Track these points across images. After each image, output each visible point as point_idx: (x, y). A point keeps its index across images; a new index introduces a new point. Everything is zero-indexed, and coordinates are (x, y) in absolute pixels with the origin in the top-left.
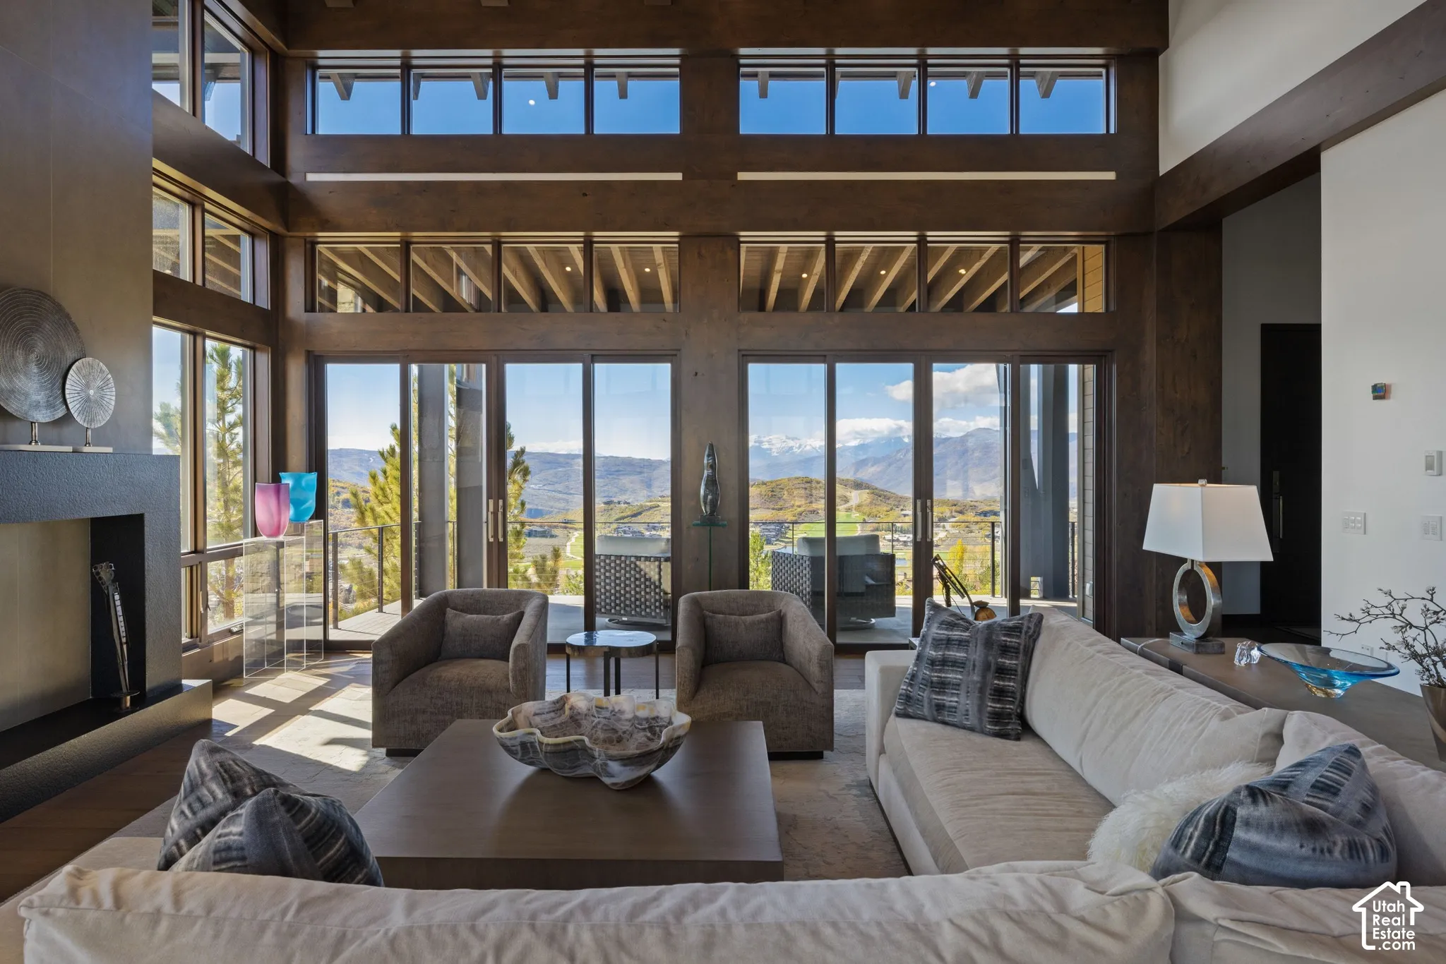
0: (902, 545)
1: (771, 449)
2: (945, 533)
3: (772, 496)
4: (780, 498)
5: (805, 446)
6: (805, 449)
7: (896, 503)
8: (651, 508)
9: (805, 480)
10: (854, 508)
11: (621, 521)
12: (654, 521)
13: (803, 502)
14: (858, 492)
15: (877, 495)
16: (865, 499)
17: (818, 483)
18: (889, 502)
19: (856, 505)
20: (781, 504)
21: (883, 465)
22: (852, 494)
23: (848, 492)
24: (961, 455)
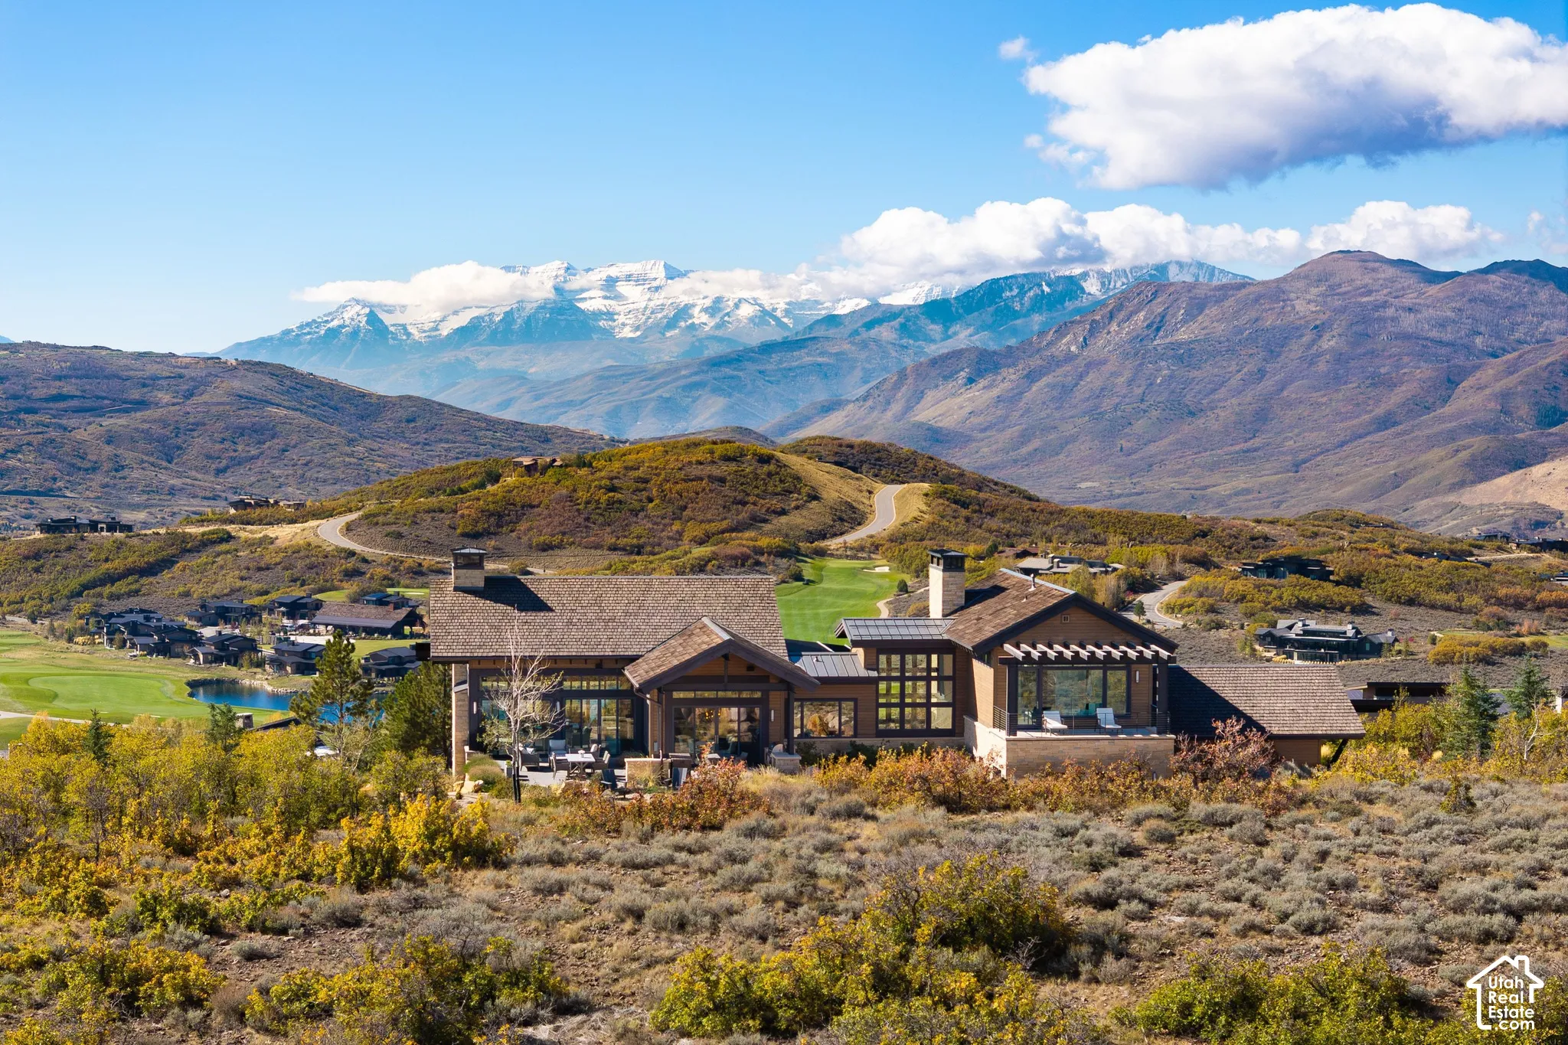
1: (610, 315)
3: (611, 503)
5: (737, 306)
8: (204, 544)
9: (719, 450)
10: (876, 547)
11: (107, 590)
12: (215, 590)
13: (713, 527)
14: (897, 489)
15: (956, 502)
16: (916, 514)
17: (765, 459)
18: (993, 523)
19: (885, 534)
20: (640, 528)
21: (1008, 379)
22: (876, 498)
23: (861, 491)
24: (1274, 344)
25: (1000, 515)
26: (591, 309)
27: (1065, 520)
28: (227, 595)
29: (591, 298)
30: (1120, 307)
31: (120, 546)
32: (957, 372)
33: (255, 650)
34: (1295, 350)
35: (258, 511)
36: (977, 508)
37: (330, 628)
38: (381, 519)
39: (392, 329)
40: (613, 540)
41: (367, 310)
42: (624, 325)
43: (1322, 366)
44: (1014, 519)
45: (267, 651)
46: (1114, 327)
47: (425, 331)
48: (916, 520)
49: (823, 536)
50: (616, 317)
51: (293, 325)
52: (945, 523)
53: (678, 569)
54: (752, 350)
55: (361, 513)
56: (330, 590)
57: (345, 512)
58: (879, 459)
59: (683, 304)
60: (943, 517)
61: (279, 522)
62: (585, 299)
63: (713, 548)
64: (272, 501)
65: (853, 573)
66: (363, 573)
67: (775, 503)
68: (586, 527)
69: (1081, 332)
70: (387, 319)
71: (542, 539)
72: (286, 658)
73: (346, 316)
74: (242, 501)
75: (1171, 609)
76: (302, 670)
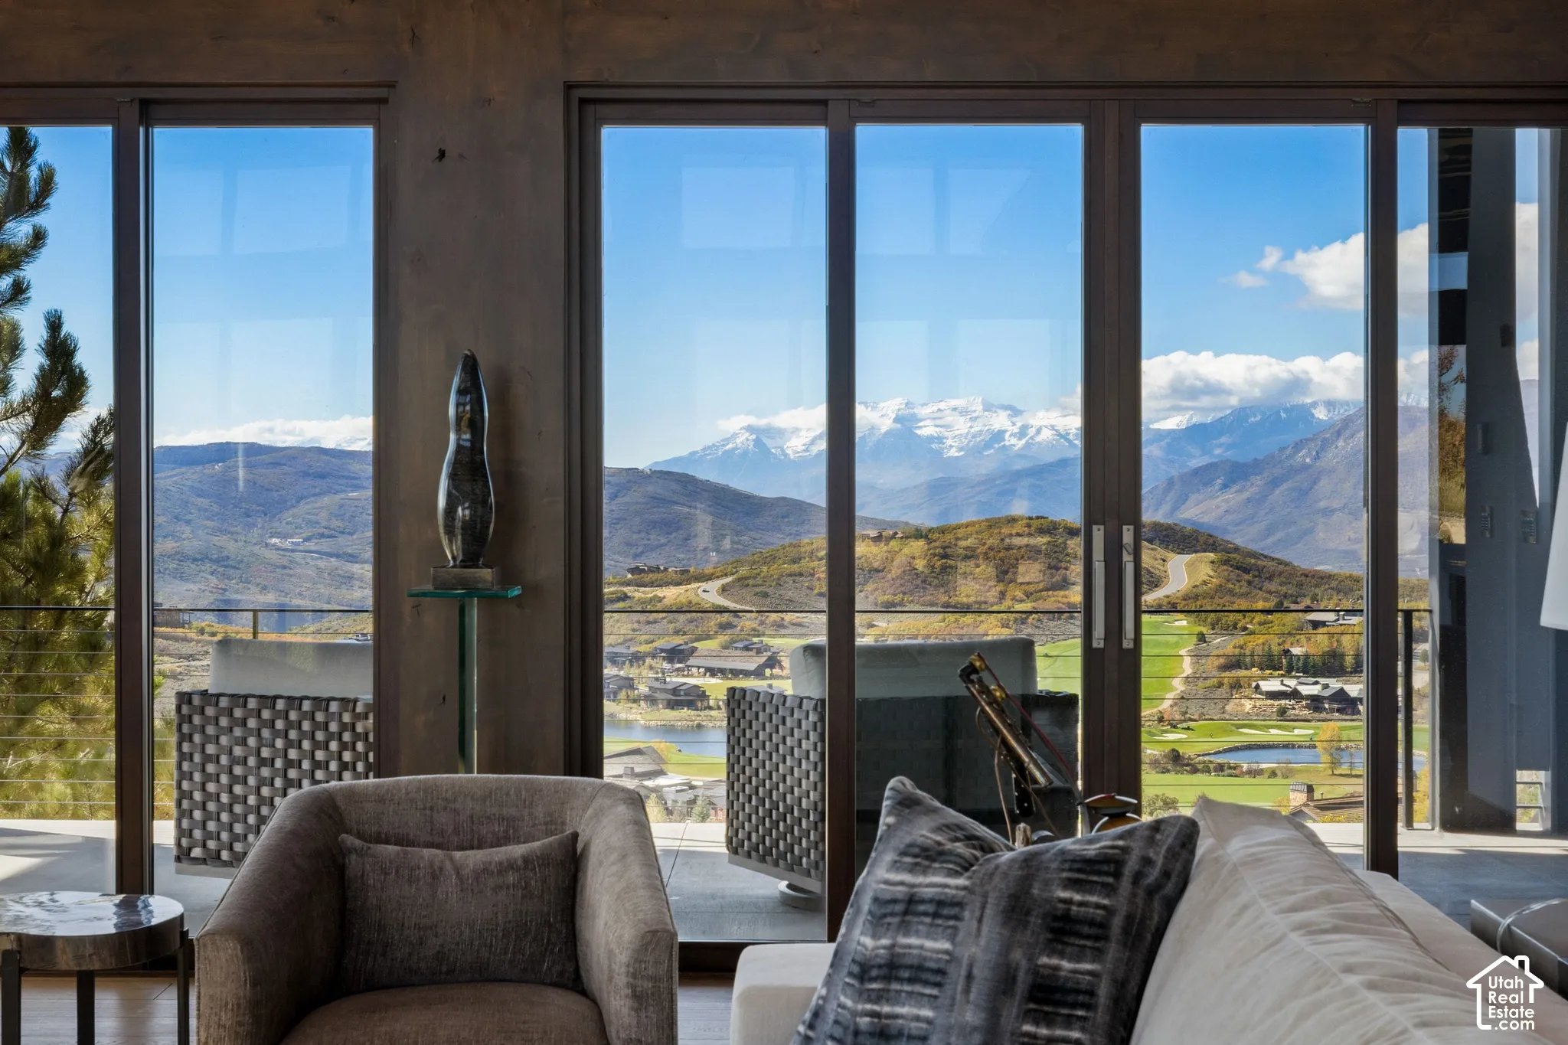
0: (1307, 707)
1: (940, 439)
3: (943, 570)
5: (1039, 431)
6: (1038, 439)
7: (1291, 590)
9: (1035, 526)
10: (1175, 605)
13: (1031, 588)
14: (1187, 558)
15: (1238, 568)
16: (1205, 578)
18: (1273, 586)
19: (1179, 595)
20: (969, 589)
21: (1258, 481)
22: (1169, 565)
23: (1156, 559)
25: (1277, 580)
26: (926, 434)
27: (1334, 584)
28: (621, 644)
29: (925, 426)
32: (1215, 479)
33: (632, 687)
35: (651, 575)
36: (1257, 573)
37: (702, 670)
38: (751, 582)
39: (773, 451)
40: (946, 599)
41: (754, 437)
42: (951, 446)
44: (1290, 583)
45: (642, 689)
46: (1341, 443)
47: (798, 452)
48: (1205, 583)
50: (945, 441)
51: (698, 448)
52: (1230, 586)
53: (1003, 621)
54: (1051, 465)
55: (735, 577)
56: (706, 639)
57: (722, 576)
58: (1167, 536)
59: (996, 430)
60: (1228, 581)
61: (667, 584)
62: (920, 427)
63: (1033, 604)
64: (662, 568)
65: (1155, 626)
66: (735, 626)
68: (923, 588)
69: (1313, 448)
70: (770, 442)
71: (886, 598)
72: (658, 695)
73: (739, 441)
74: (638, 567)
76: (672, 705)
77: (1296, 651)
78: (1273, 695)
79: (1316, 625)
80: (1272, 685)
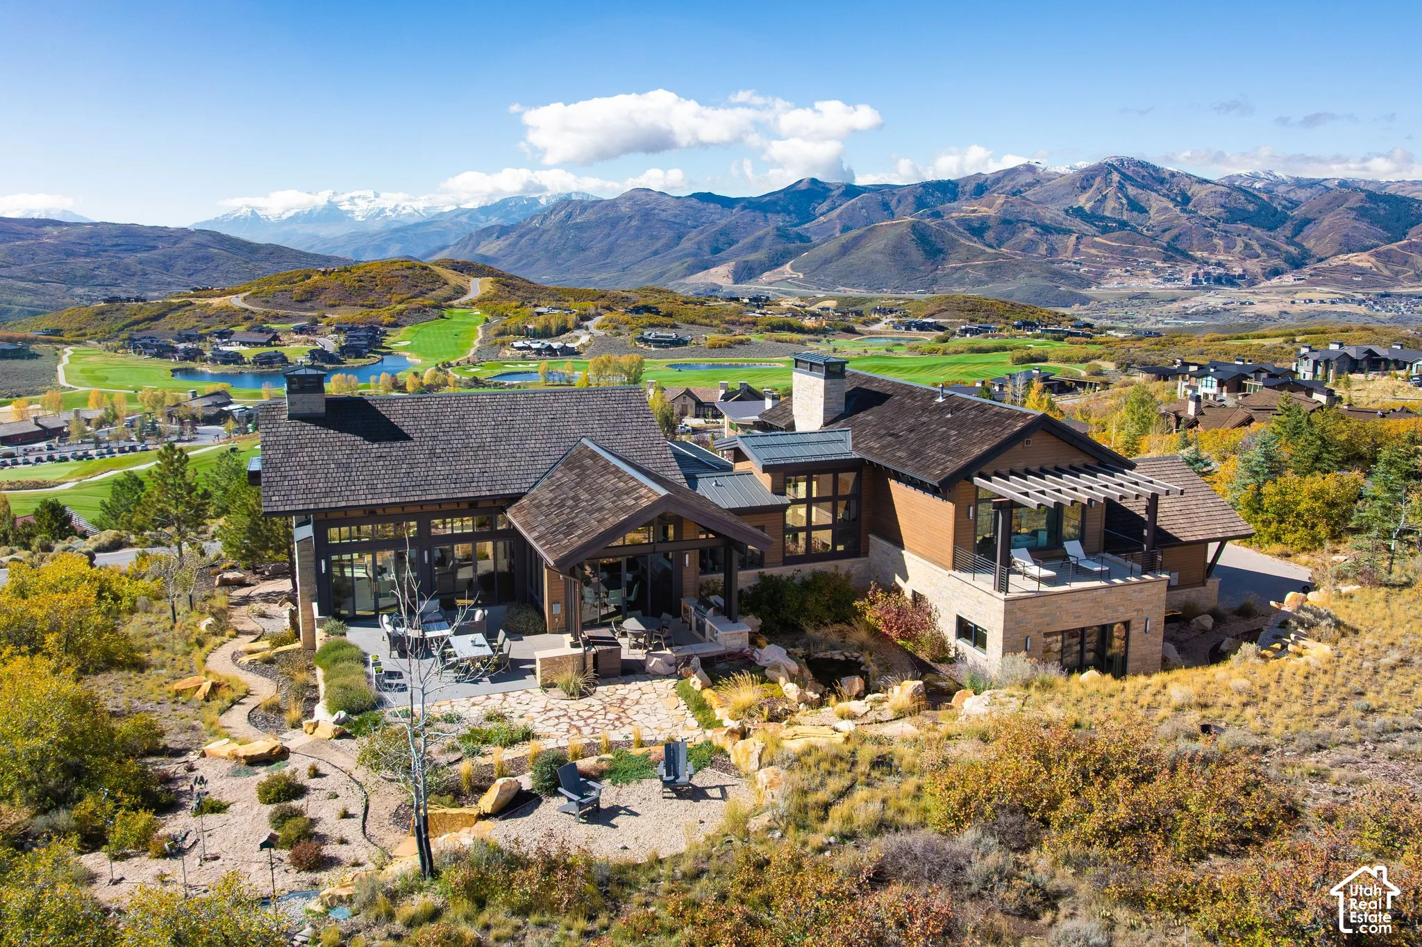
0: (535, 353)
1: (352, 212)
2: (588, 337)
3: (360, 287)
4: (371, 291)
7: (528, 295)
8: (180, 306)
9: (405, 264)
10: (474, 304)
11: (136, 328)
12: (185, 326)
13: (404, 296)
14: (478, 280)
15: (504, 285)
16: (488, 290)
17: (425, 268)
18: (520, 293)
19: (476, 298)
20: (372, 298)
21: (513, 236)
22: (471, 283)
23: (464, 281)
24: (614, 223)
25: (522, 290)
26: (345, 210)
27: (548, 292)
28: (190, 329)
29: (344, 205)
30: (554, 209)
31: (141, 308)
32: (493, 234)
33: (202, 354)
34: (622, 225)
35: (203, 292)
36: (513, 287)
37: (238, 343)
38: (259, 295)
39: (262, 218)
40: (362, 302)
41: (250, 210)
42: (358, 216)
43: (632, 232)
44: (528, 292)
45: (208, 354)
46: (552, 217)
47: (276, 218)
48: (488, 292)
49: (450, 299)
50: (355, 213)
51: (219, 216)
52: (500, 294)
53: (391, 314)
55: (250, 292)
56: (238, 326)
57: (243, 292)
58: (470, 268)
59: (381, 207)
60: (499, 291)
61: (213, 297)
62: (341, 206)
63: (405, 305)
64: (210, 288)
65: (465, 315)
66: (253, 319)
67: (429, 286)
68: (350, 297)
69: (540, 219)
70: (260, 213)
72: (217, 357)
73: (242, 212)
74: (196, 288)
75: (599, 328)
76: (225, 362)
77: (530, 327)
78: (520, 349)
79: (539, 314)
80: (519, 344)
